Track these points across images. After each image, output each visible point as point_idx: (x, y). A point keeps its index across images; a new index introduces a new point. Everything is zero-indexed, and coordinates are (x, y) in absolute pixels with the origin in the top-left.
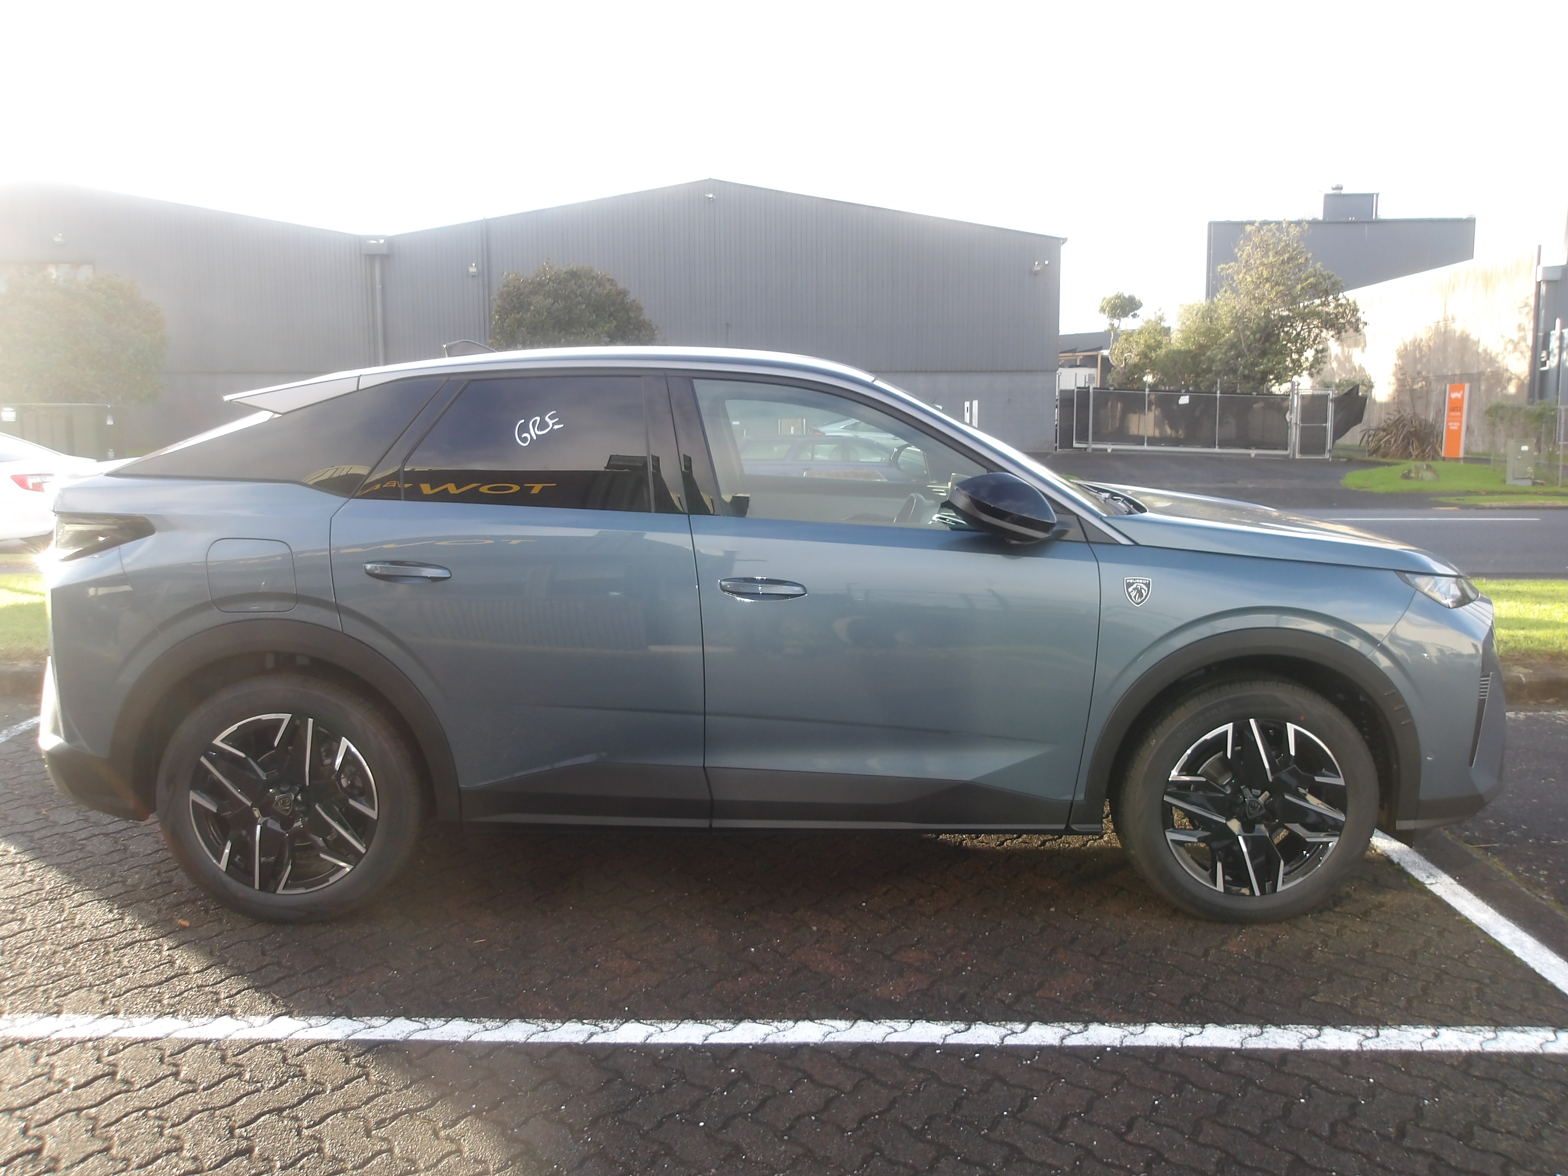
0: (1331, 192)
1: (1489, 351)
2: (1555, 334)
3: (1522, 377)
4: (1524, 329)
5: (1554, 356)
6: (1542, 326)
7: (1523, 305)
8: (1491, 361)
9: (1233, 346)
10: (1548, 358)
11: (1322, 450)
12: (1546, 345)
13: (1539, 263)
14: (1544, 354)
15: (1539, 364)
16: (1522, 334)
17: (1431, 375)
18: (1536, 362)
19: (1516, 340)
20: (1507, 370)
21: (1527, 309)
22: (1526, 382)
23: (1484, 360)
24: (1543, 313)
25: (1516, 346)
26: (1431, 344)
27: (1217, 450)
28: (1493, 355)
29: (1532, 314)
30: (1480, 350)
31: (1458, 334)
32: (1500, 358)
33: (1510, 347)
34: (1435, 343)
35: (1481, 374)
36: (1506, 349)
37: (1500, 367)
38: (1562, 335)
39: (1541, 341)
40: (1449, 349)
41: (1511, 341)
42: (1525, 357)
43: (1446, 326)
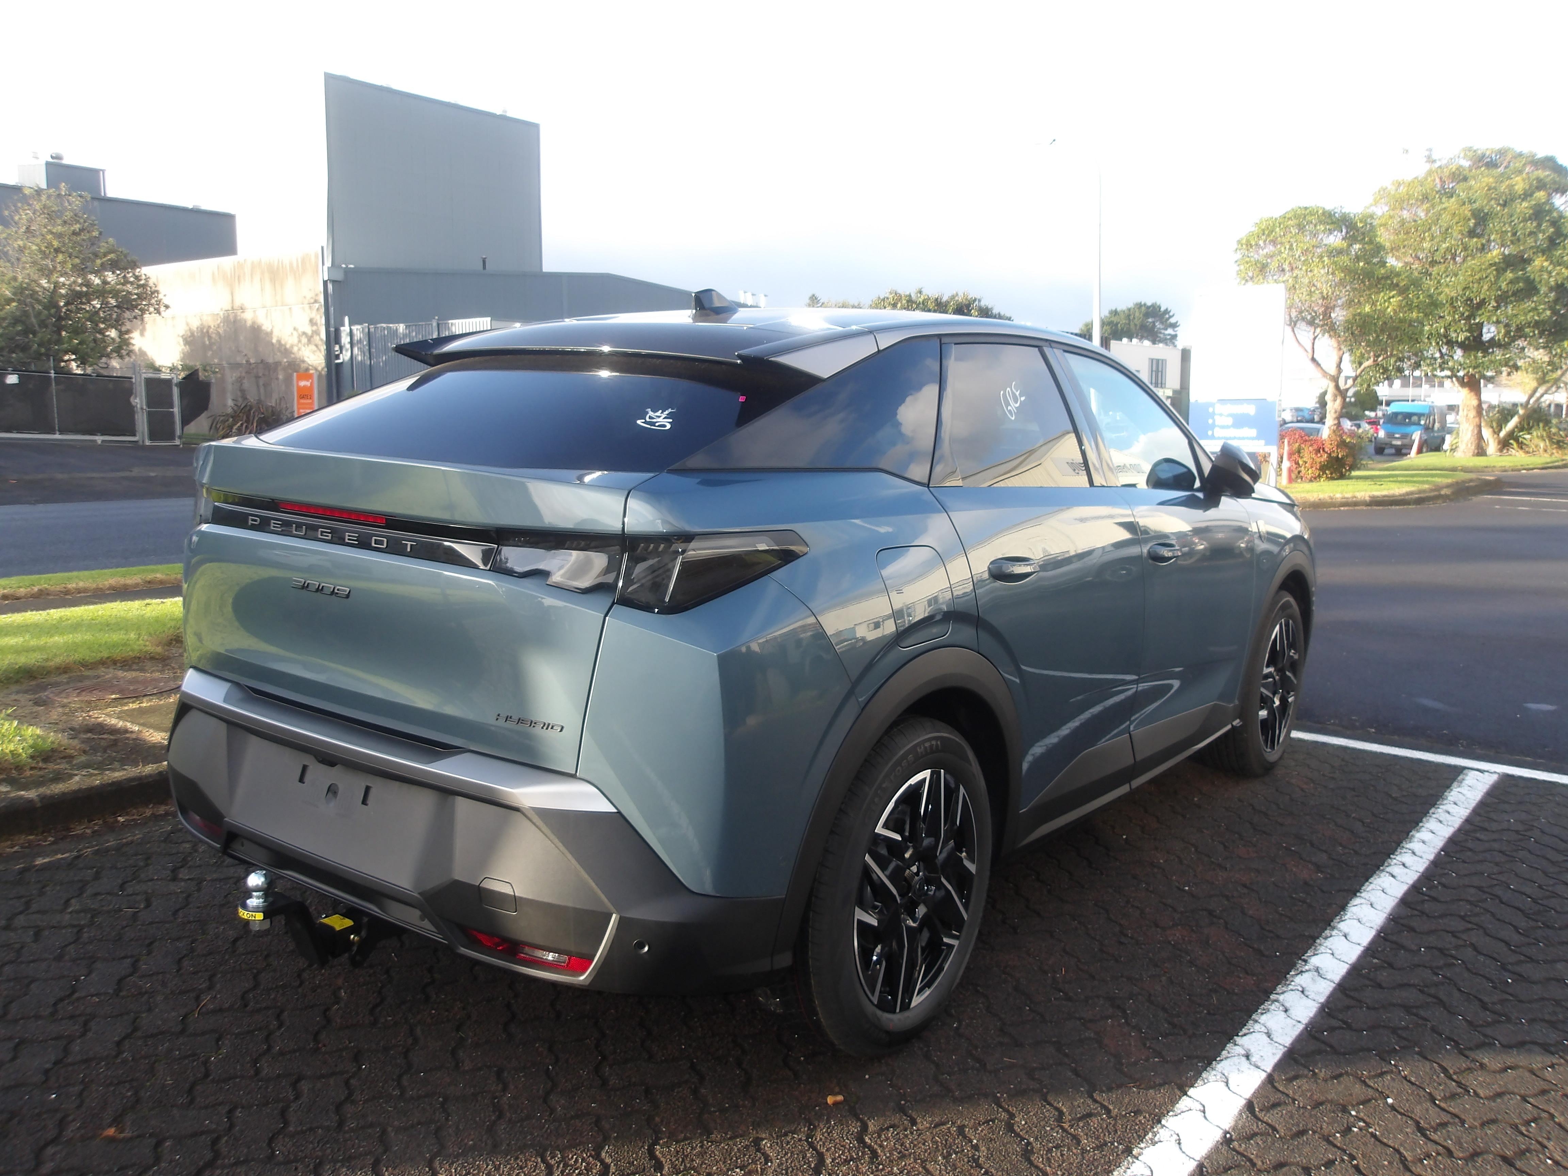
0: (51, 160)
1: (283, 342)
2: (345, 329)
3: (320, 368)
4: (316, 324)
5: (347, 350)
6: (332, 322)
7: (312, 301)
8: (287, 352)
9: (16, 321)
10: (341, 352)
11: (172, 437)
12: (337, 340)
13: (323, 264)
14: (337, 348)
15: (333, 357)
16: (315, 328)
17: (224, 363)
18: (330, 356)
19: (310, 333)
20: (304, 361)
21: (317, 305)
22: (323, 373)
23: (280, 351)
24: (332, 309)
25: (310, 339)
26: (221, 331)
27: (57, 436)
28: (288, 346)
29: (323, 310)
30: (274, 341)
31: (249, 323)
32: (295, 349)
33: (304, 340)
34: (225, 331)
35: (277, 364)
36: (300, 341)
37: (296, 358)
38: (351, 330)
39: (333, 335)
40: (242, 338)
41: (304, 333)
42: (320, 351)
43: (236, 316)
